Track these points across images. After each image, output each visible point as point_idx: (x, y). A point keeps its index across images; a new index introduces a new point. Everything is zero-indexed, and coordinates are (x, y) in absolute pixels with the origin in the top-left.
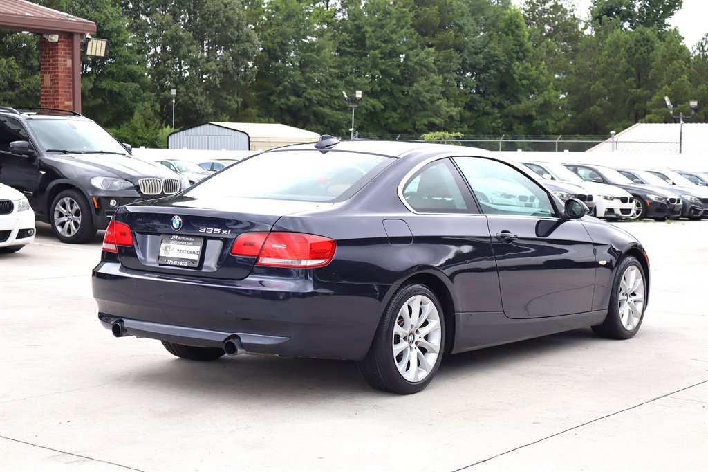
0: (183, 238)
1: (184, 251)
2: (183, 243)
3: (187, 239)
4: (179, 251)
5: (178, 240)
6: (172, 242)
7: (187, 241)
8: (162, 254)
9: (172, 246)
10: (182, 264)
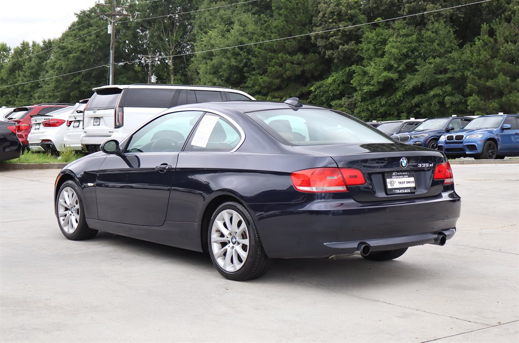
0: (401, 173)
1: (403, 183)
2: (401, 177)
3: (404, 173)
4: (400, 183)
5: (398, 175)
6: (393, 177)
7: (403, 175)
8: (389, 186)
9: (394, 180)
10: (406, 191)
